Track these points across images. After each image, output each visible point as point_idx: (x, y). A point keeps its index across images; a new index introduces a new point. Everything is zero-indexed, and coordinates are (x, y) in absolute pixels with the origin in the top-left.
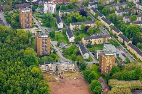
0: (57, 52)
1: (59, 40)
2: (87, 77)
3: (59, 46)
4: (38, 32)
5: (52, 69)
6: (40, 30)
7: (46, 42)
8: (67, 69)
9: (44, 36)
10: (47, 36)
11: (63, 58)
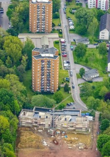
0: (73, 87)
1: (89, 63)
2: (102, 147)
3: (83, 77)
4: (57, 43)
5: (44, 123)
6: (63, 40)
7: (50, 67)
8: (72, 127)
9: (47, 55)
10: (52, 55)
11: (79, 101)
